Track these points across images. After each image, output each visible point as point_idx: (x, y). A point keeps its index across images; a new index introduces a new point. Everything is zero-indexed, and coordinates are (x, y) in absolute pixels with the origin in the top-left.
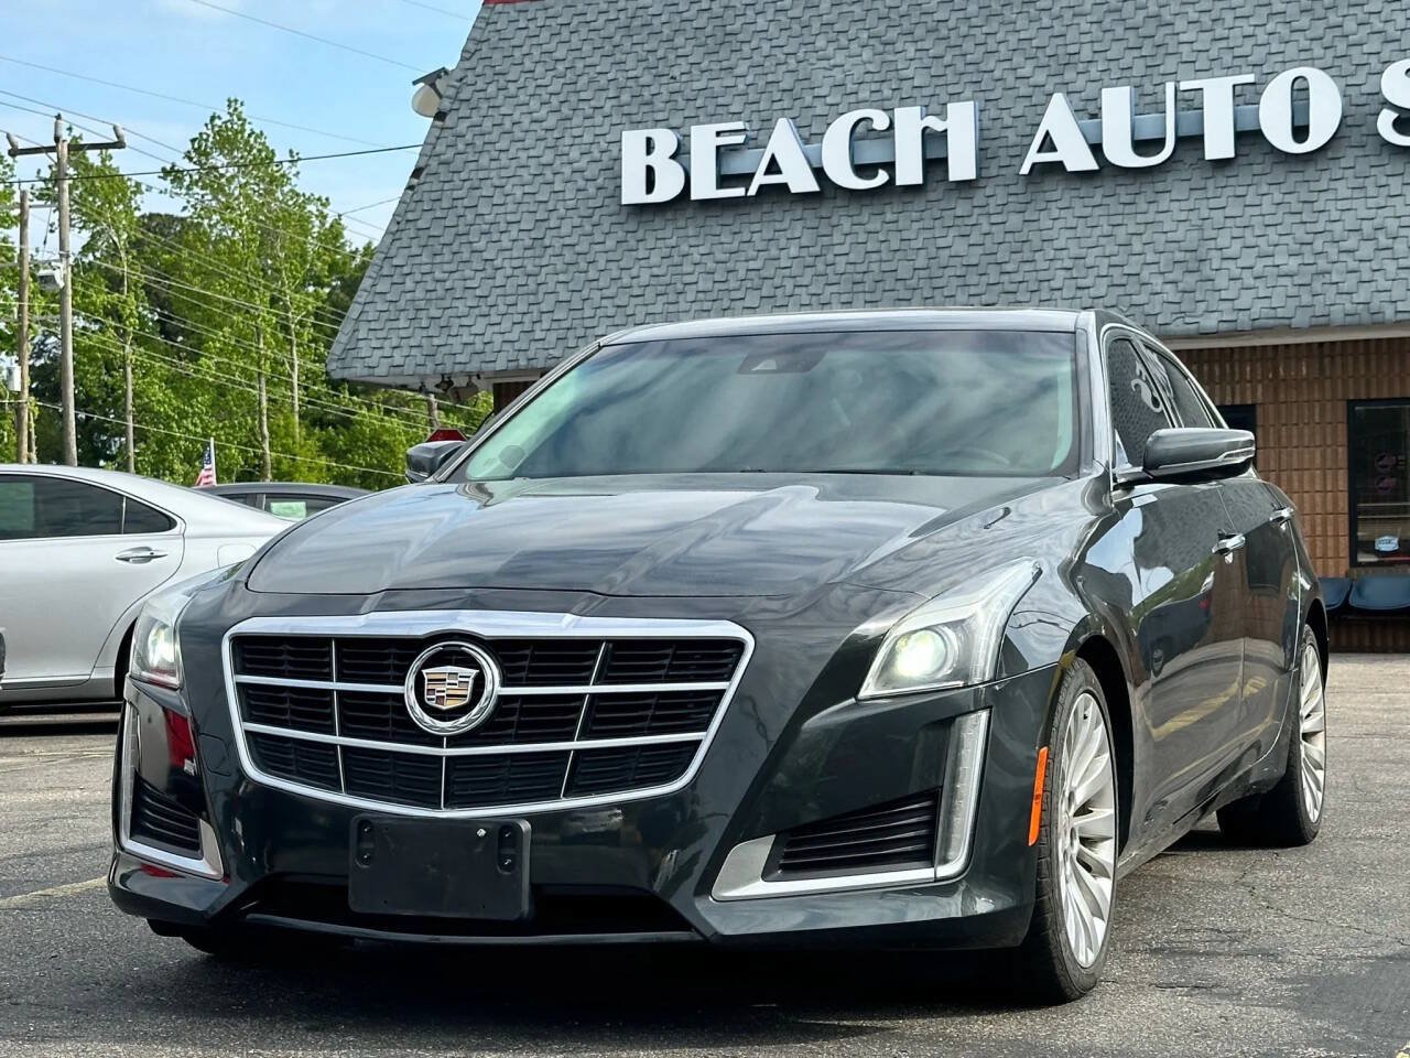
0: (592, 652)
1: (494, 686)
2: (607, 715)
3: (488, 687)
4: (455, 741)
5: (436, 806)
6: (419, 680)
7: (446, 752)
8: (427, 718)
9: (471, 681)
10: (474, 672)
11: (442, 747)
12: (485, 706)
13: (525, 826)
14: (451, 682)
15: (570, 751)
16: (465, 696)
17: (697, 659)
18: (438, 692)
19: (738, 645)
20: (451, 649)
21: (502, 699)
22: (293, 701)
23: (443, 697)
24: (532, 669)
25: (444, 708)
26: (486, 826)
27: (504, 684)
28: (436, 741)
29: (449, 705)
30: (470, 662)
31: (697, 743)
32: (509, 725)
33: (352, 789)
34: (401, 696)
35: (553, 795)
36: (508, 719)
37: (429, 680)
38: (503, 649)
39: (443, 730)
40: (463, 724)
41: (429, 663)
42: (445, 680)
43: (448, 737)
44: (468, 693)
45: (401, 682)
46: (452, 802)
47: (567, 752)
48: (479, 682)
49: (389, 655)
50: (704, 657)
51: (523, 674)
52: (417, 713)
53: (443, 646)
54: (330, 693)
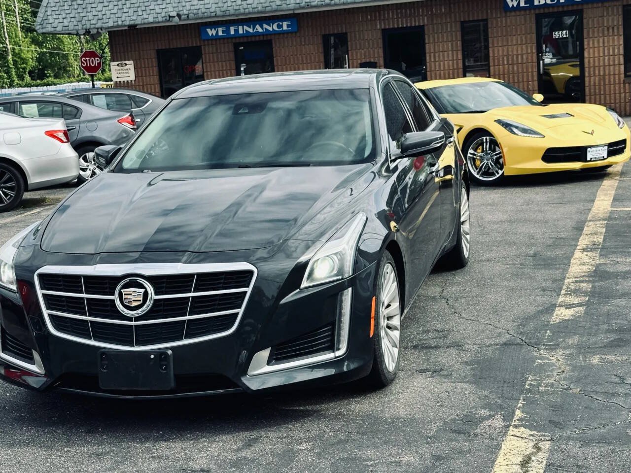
0: (191, 279)
1: (152, 295)
2: (200, 305)
3: (150, 296)
4: (137, 319)
5: (133, 345)
6: (121, 295)
7: (133, 323)
8: (125, 310)
9: (142, 294)
10: (143, 290)
11: (132, 321)
12: (149, 304)
13: (170, 352)
14: (134, 295)
15: (185, 320)
16: (140, 300)
17: (234, 279)
18: (129, 299)
19: (251, 273)
20: (132, 281)
21: (155, 300)
22: (67, 302)
23: (131, 301)
24: (167, 287)
25: (133, 306)
26: (154, 353)
27: (156, 294)
28: (130, 319)
29: (134, 304)
30: (141, 286)
31: (237, 314)
32: (160, 311)
33: (97, 338)
34: (113, 301)
35: (180, 338)
36: (159, 308)
37: (125, 294)
38: (154, 280)
39: (132, 315)
40: (140, 312)
41: (124, 287)
42: (131, 294)
43: (135, 317)
44: (141, 299)
45: (113, 295)
46: (138, 344)
47: (184, 321)
48: (146, 294)
49: (107, 284)
50: (237, 278)
51: (164, 290)
52: (120, 308)
53: (129, 280)
54: (83, 298)
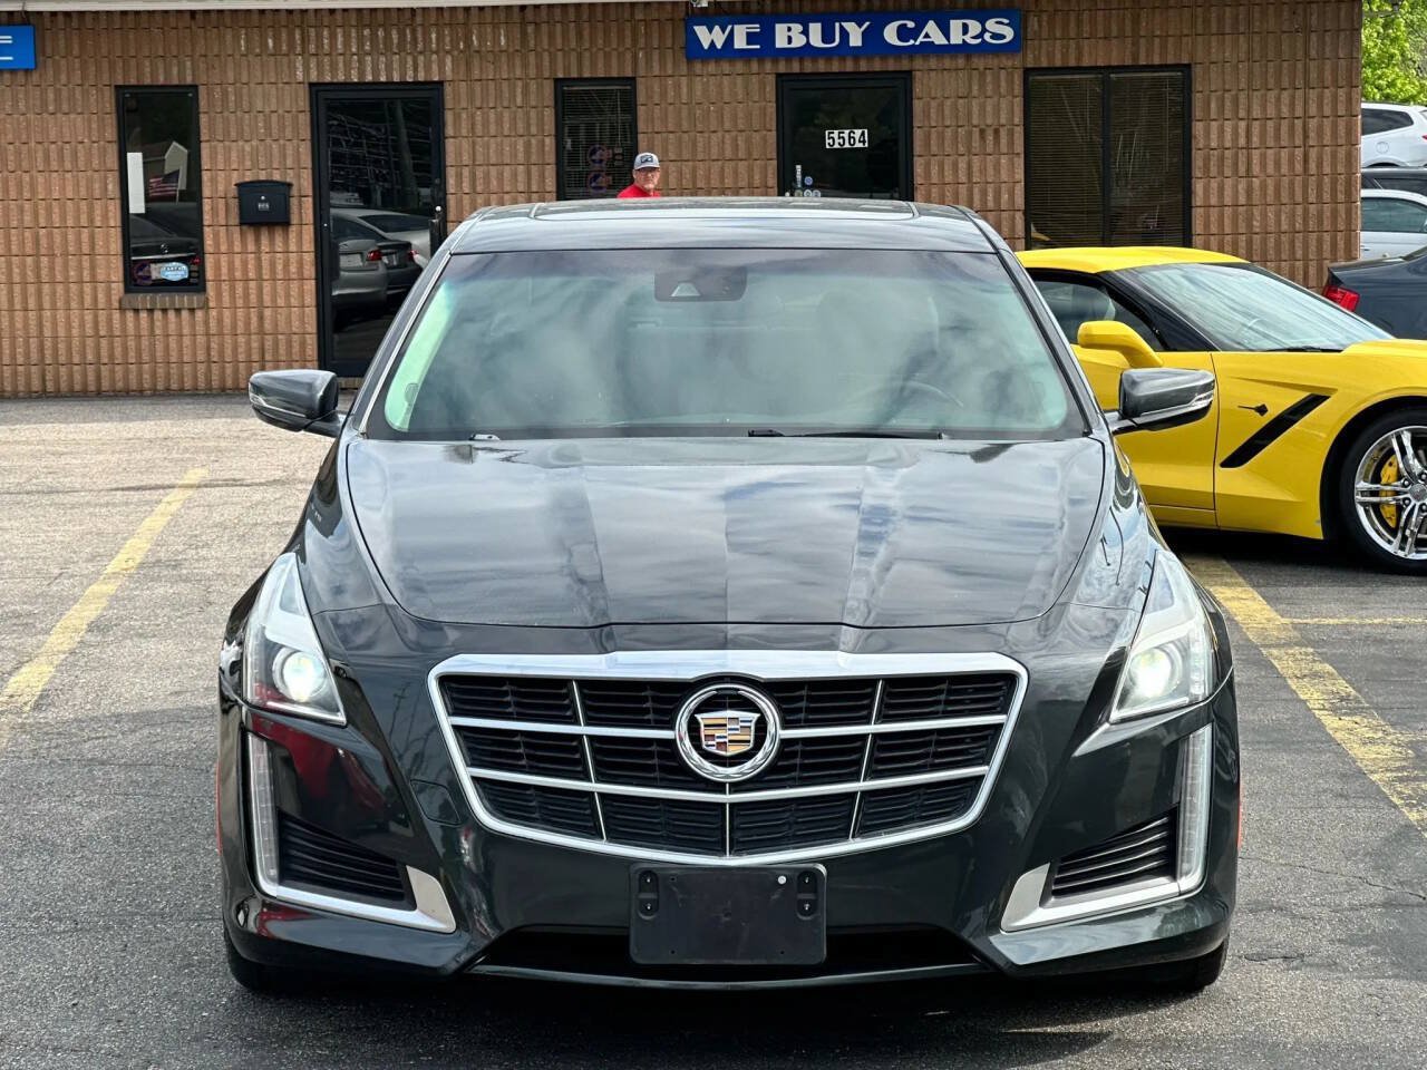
0: (869, 690)
1: (777, 731)
2: (893, 753)
3: (771, 729)
4: (737, 787)
5: (721, 852)
6: (693, 727)
7: (728, 798)
8: (707, 764)
9: (753, 725)
10: (756, 716)
11: (725, 793)
12: (769, 748)
13: (822, 868)
14: (730, 727)
15: (856, 793)
16: (749, 741)
17: (969, 694)
18: (719, 737)
19: (1010, 679)
20: (727, 693)
21: (785, 742)
22: (527, 745)
23: (725, 743)
24: (809, 710)
25: (729, 754)
26: (787, 873)
27: (786, 724)
28: (718, 787)
29: (733, 750)
30: (749, 706)
31: (979, 779)
32: (792, 768)
33: (615, 837)
34: (671, 743)
35: (842, 835)
36: (792, 763)
37: (705, 726)
38: (785, 692)
39: (728, 776)
40: (747, 769)
42: (725, 725)
43: (730, 784)
44: (752, 738)
45: (670, 726)
46: (739, 848)
47: (852, 795)
48: (761, 726)
50: (977, 691)
51: (802, 716)
52: (694, 759)
53: (717, 690)
54: (579, 737)
